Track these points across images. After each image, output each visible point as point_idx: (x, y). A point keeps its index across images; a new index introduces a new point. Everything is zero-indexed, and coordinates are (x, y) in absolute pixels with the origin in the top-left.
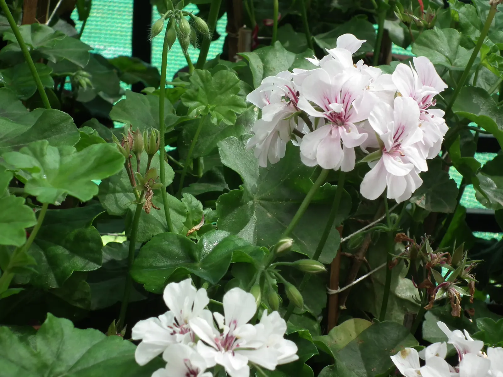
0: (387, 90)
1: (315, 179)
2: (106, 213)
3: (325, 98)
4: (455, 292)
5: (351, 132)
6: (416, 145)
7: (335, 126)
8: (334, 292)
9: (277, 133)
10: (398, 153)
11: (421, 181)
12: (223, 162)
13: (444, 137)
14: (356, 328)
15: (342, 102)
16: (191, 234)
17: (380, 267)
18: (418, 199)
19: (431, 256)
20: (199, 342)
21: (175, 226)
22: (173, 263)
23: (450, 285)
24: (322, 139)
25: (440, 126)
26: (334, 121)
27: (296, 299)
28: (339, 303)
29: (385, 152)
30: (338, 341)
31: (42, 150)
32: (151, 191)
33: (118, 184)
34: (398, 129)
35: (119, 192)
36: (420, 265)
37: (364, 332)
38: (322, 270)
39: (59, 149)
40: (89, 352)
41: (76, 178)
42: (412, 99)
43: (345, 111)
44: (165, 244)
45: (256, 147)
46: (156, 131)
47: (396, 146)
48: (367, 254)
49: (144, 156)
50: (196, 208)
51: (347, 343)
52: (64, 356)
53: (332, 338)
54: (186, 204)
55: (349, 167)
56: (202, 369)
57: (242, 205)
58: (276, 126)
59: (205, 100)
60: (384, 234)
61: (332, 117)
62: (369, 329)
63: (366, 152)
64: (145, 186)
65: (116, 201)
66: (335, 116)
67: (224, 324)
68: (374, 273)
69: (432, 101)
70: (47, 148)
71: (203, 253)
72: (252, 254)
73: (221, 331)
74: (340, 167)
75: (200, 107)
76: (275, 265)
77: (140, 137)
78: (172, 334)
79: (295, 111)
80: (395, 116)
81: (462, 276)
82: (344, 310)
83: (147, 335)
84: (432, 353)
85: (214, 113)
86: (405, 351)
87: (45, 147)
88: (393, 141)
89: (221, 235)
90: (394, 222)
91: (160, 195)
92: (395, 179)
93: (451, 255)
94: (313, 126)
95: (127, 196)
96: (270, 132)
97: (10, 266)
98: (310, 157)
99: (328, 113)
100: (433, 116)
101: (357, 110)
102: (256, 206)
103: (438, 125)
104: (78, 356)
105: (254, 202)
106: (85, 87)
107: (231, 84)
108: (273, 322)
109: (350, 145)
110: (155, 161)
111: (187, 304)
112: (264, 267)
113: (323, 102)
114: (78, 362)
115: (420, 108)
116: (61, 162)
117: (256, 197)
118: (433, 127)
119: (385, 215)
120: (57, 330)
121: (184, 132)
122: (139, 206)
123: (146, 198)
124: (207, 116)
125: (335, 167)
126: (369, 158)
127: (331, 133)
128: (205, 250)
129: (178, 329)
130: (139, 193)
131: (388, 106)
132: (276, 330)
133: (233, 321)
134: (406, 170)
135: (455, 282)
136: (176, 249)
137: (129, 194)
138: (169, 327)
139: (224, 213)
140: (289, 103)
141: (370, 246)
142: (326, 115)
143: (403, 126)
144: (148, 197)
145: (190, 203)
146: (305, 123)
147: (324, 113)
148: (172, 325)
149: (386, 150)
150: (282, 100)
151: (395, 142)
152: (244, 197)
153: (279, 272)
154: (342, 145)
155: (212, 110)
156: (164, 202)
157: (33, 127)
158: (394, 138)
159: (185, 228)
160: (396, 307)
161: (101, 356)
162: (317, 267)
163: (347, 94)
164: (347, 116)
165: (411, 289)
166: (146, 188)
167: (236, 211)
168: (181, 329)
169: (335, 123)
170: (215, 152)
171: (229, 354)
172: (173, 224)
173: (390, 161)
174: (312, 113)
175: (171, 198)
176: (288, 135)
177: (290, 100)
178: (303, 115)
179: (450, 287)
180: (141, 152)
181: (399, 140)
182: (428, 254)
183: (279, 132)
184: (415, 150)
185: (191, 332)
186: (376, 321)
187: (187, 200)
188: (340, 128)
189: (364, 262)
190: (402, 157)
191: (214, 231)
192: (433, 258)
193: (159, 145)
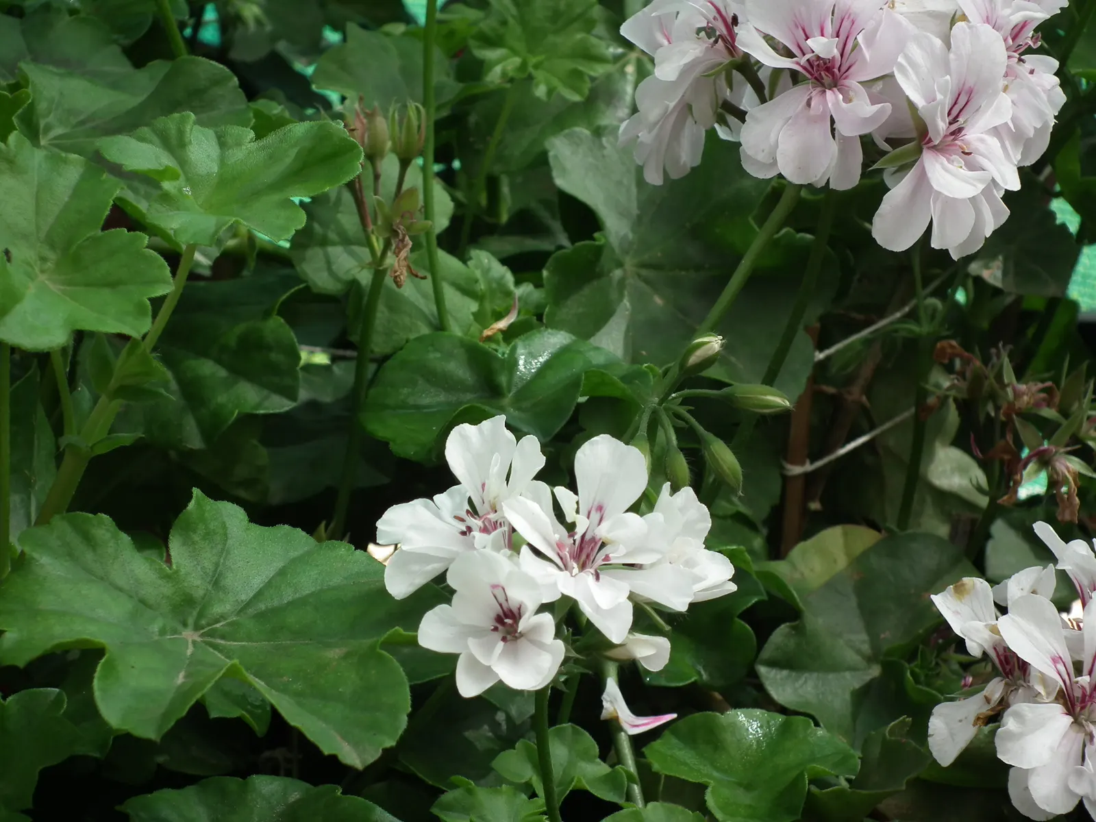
0: (934, 11)
1: (761, 221)
2: (308, 288)
3: (797, 27)
4: (1068, 468)
5: (855, 102)
6: (996, 131)
7: (819, 89)
8: (796, 470)
9: (686, 108)
10: (958, 147)
11: (1006, 212)
12: (560, 182)
13: (1056, 117)
14: (847, 546)
15: (835, 35)
16: (489, 339)
17: (898, 419)
18: (987, 267)
19: (1014, 390)
20: (525, 550)
21: (456, 319)
22: (453, 398)
23: (1056, 452)
24: (790, 118)
25: (1049, 92)
26: (816, 78)
27: (727, 471)
28: (807, 496)
29: (927, 145)
30: (807, 573)
31: (181, 133)
32: (407, 238)
33: (332, 227)
34: (959, 95)
35: (334, 244)
36: (988, 414)
37: (865, 554)
38: (784, 406)
39: (216, 133)
40: (282, 573)
41: (257, 194)
42: (989, 27)
43: (842, 55)
44: (433, 356)
45: (639, 140)
46: (417, 108)
47: (953, 133)
48: (868, 390)
49: (389, 166)
50: (500, 282)
51: (826, 578)
52: (229, 580)
53: (794, 567)
54: (478, 274)
55: (848, 179)
56: (531, 605)
57: (599, 276)
58: (685, 93)
59: (520, 46)
60: (912, 344)
61: (813, 68)
62: (875, 549)
63: (886, 147)
64: (395, 227)
65: (329, 263)
66: (818, 65)
67: (577, 512)
68: (883, 433)
69: (1031, 36)
70: (191, 130)
71: (516, 379)
72: (624, 378)
73: (571, 528)
74: (828, 180)
75: (510, 60)
76: (680, 396)
77: (381, 124)
78: (463, 533)
79: (727, 60)
80: (953, 65)
81: (1082, 434)
82: (816, 512)
83: (411, 534)
84: (1022, 589)
85: (539, 75)
86: (963, 585)
87: (188, 128)
88: (948, 121)
89: (553, 340)
90: (933, 317)
91: (424, 251)
92: (950, 204)
93: (1058, 388)
94: (767, 92)
95: (352, 254)
96: (672, 105)
97: (113, 384)
98: (761, 157)
99: (803, 61)
100: (1034, 70)
101: (867, 54)
102: (630, 281)
103: (1044, 91)
104: (257, 582)
105: (625, 271)
106: (252, 25)
107: (578, 10)
108: (682, 510)
109: (849, 129)
110: (413, 178)
111: (496, 469)
112: (656, 400)
113: (793, 34)
114: (259, 595)
115: (1007, 49)
116: (222, 161)
117: (629, 262)
118: (1035, 94)
119: (913, 302)
120: (213, 525)
121: (473, 119)
122: (379, 275)
123: (397, 254)
124: (524, 80)
125: (817, 179)
126: (892, 161)
127: (809, 104)
128: (521, 372)
129: (475, 523)
130: (378, 245)
131: (938, 43)
132: (688, 529)
133: (596, 504)
134: (975, 186)
135: (1067, 445)
136: (458, 369)
137: (356, 248)
138: (457, 518)
139: (561, 294)
140: (714, 41)
141: (879, 372)
142: (798, 63)
143: (970, 87)
144: (399, 252)
145: (486, 272)
146: (749, 85)
147: (795, 59)
148: (463, 514)
149: (930, 140)
150: (698, 34)
151: (950, 124)
152: (605, 260)
153: (689, 411)
154: (833, 130)
155: (536, 67)
156: (432, 268)
157: (149, 97)
158: (949, 114)
159: (475, 328)
160: (929, 510)
161: (308, 582)
162: (774, 401)
163: (846, 17)
164: (843, 69)
165: (962, 470)
166: (395, 233)
167: (586, 291)
168: (483, 522)
169: (819, 81)
170: (541, 163)
171: (588, 577)
172: (452, 315)
173: (938, 167)
174: (769, 59)
175: (445, 259)
176: (710, 112)
177: (718, 33)
178: (747, 67)
179: (1055, 458)
180: (382, 155)
181: (961, 120)
182: (1008, 385)
183: (689, 107)
184: (994, 142)
185: (506, 528)
186: (889, 531)
187: (479, 265)
188: (829, 93)
189: (863, 408)
190: (966, 156)
191: (540, 332)
192: (1017, 395)
193: (423, 138)
